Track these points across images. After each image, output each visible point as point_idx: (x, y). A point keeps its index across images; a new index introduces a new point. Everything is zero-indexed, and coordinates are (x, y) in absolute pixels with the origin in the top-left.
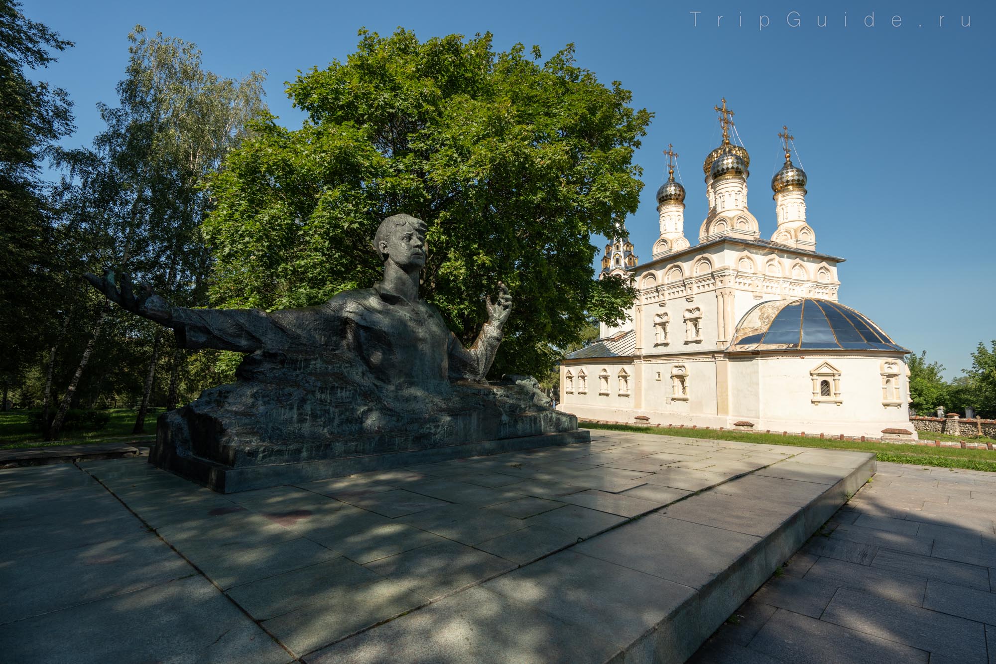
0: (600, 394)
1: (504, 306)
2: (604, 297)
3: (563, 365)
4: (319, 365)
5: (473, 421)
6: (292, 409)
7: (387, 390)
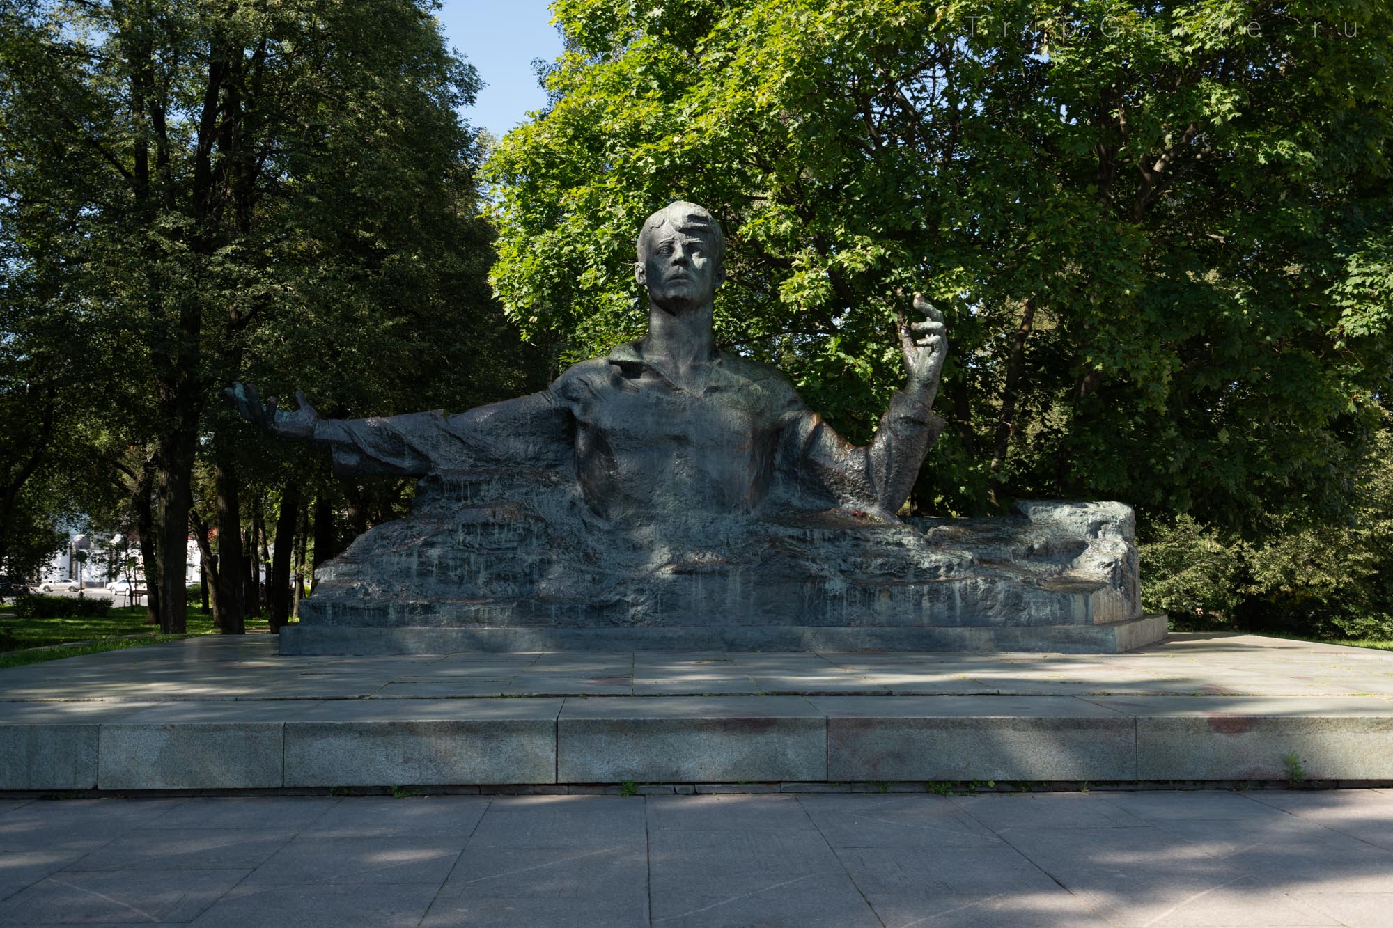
4: (492, 492)
5: (730, 586)
6: (410, 555)
7: (600, 530)
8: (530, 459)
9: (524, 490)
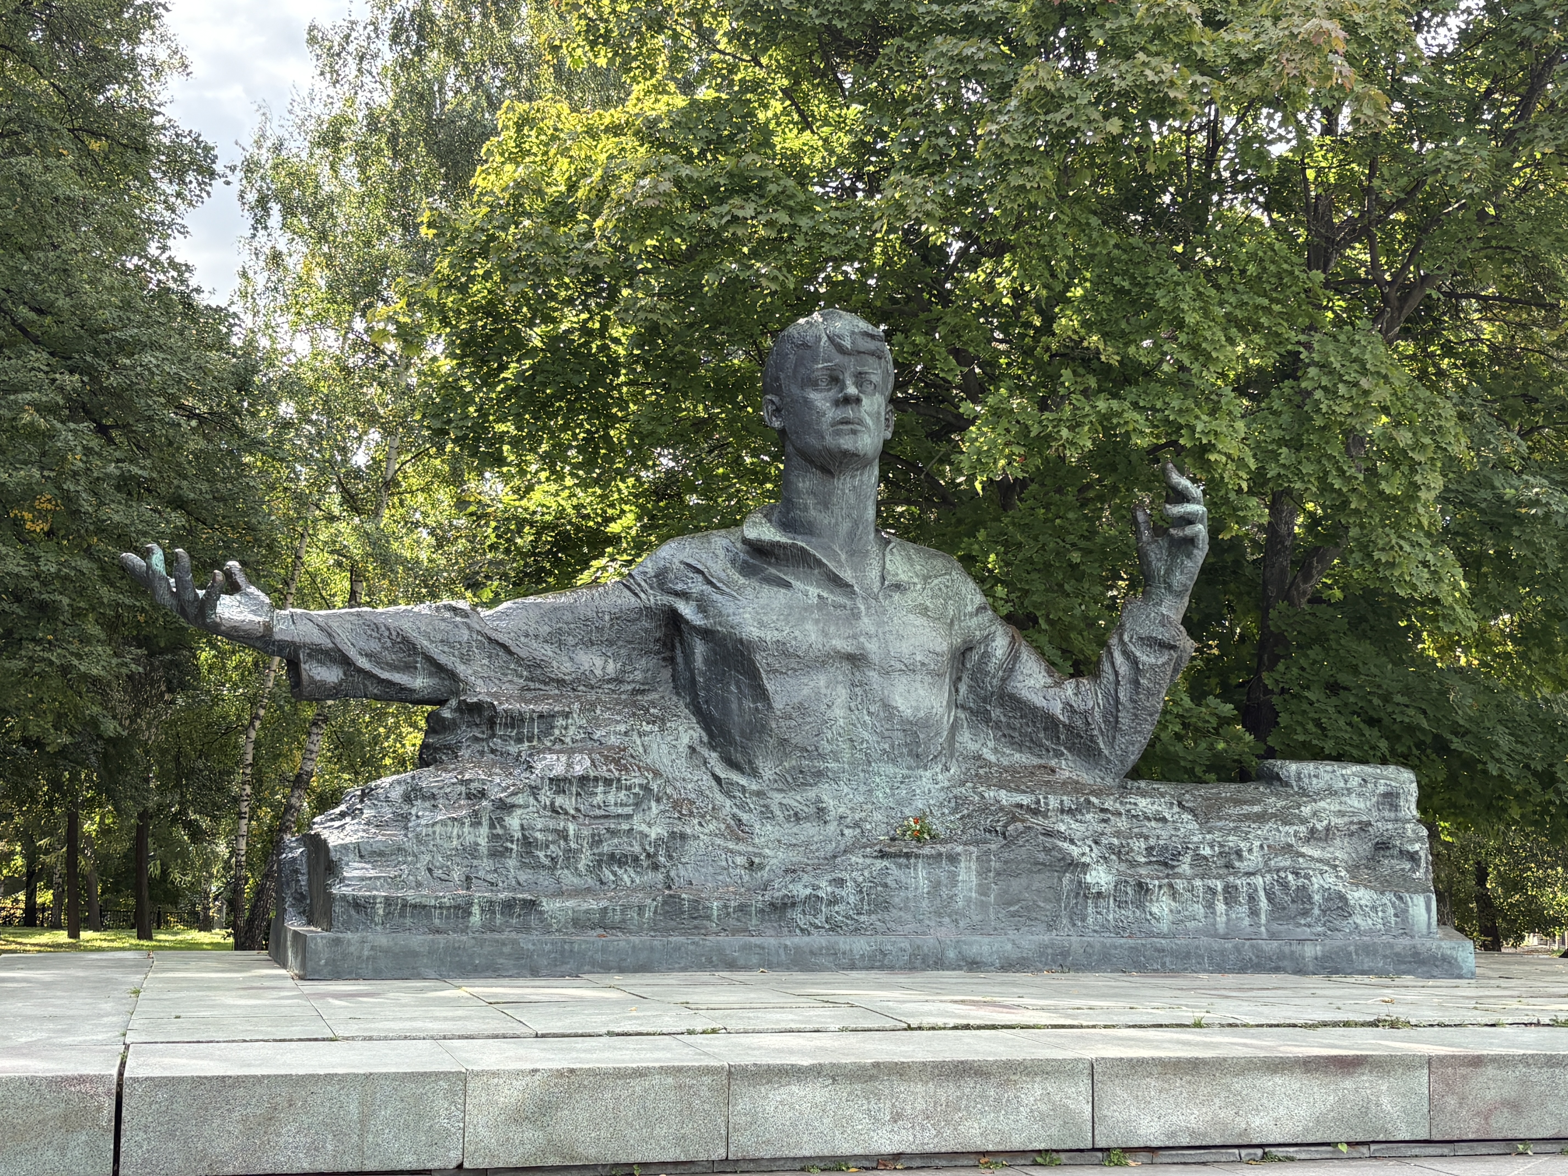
4: (572, 730)
6: (477, 824)
7: (744, 789)
8: (609, 681)
9: (622, 728)
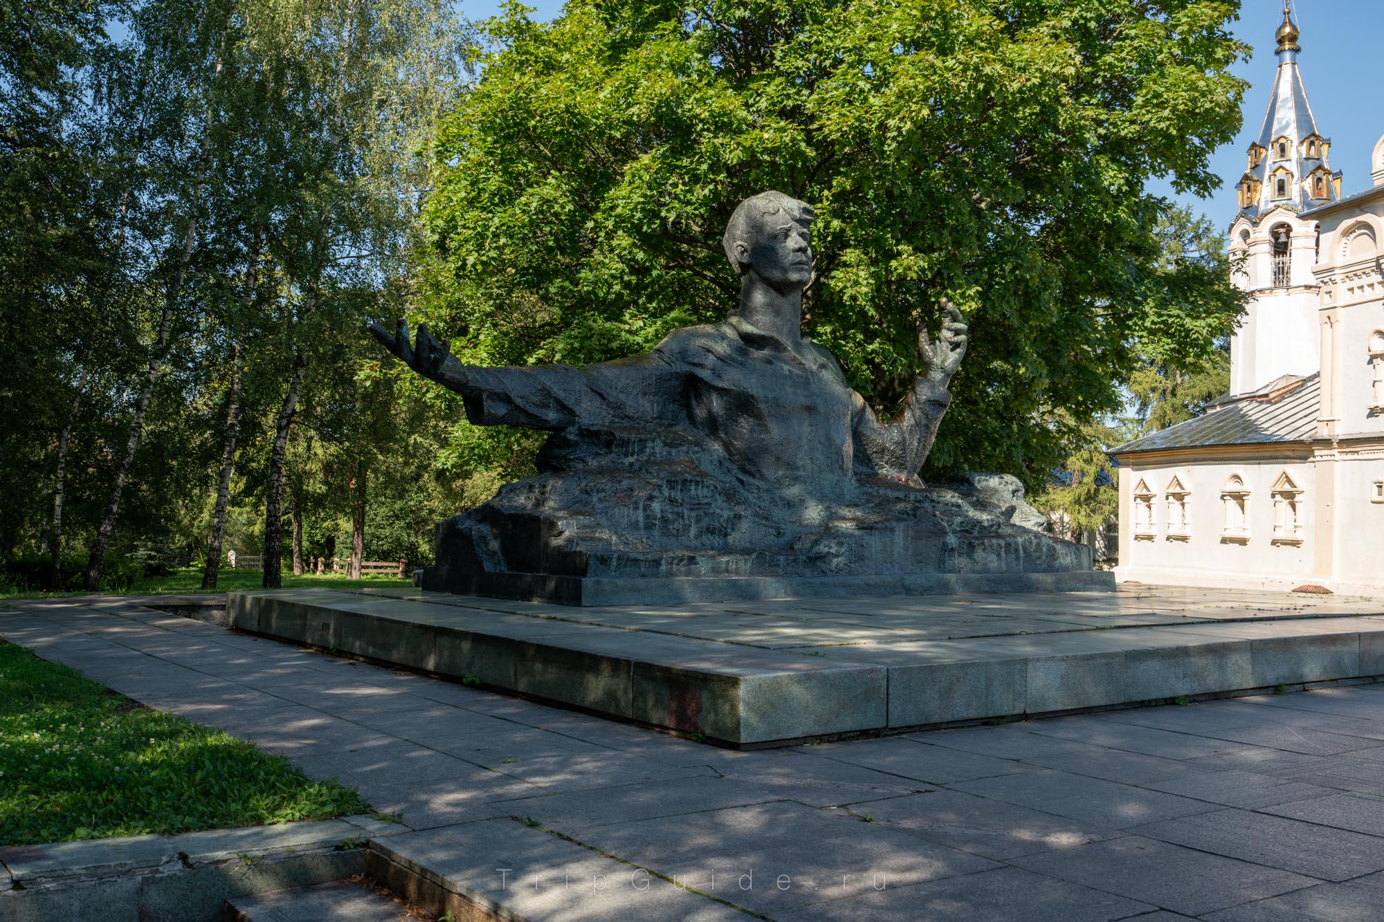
0: (1224, 541)
1: (951, 343)
2: (1169, 316)
3: (1126, 465)
4: (658, 449)
5: (896, 540)
6: (637, 508)
7: (758, 488)
8: (656, 418)
9: (684, 449)
